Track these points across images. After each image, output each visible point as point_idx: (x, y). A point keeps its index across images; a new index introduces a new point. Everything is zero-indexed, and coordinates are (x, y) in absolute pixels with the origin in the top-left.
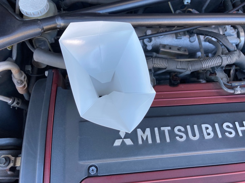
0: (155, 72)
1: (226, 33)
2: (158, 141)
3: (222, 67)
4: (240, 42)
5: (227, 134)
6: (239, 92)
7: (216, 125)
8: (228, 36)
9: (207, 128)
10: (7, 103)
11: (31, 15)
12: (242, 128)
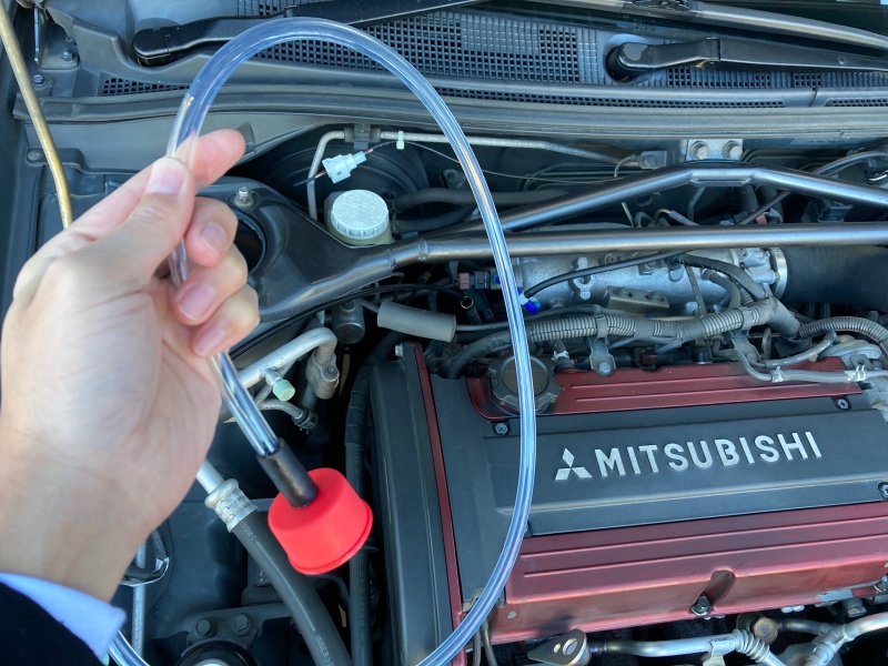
0: (611, 343)
1: (745, 260)
2: (637, 471)
3: (744, 332)
5: (763, 456)
6: (780, 379)
7: (743, 440)
9: (726, 447)
12: (792, 446)
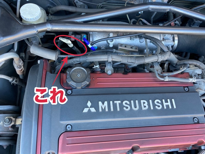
1: (165, 37)
2: (112, 110)
3: (158, 63)
4: (174, 44)
5: (157, 107)
6: (167, 80)
7: (151, 101)
8: (167, 39)
9: (144, 103)
10: (8, 80)
11: (29, 20)
12: (167, 104)
